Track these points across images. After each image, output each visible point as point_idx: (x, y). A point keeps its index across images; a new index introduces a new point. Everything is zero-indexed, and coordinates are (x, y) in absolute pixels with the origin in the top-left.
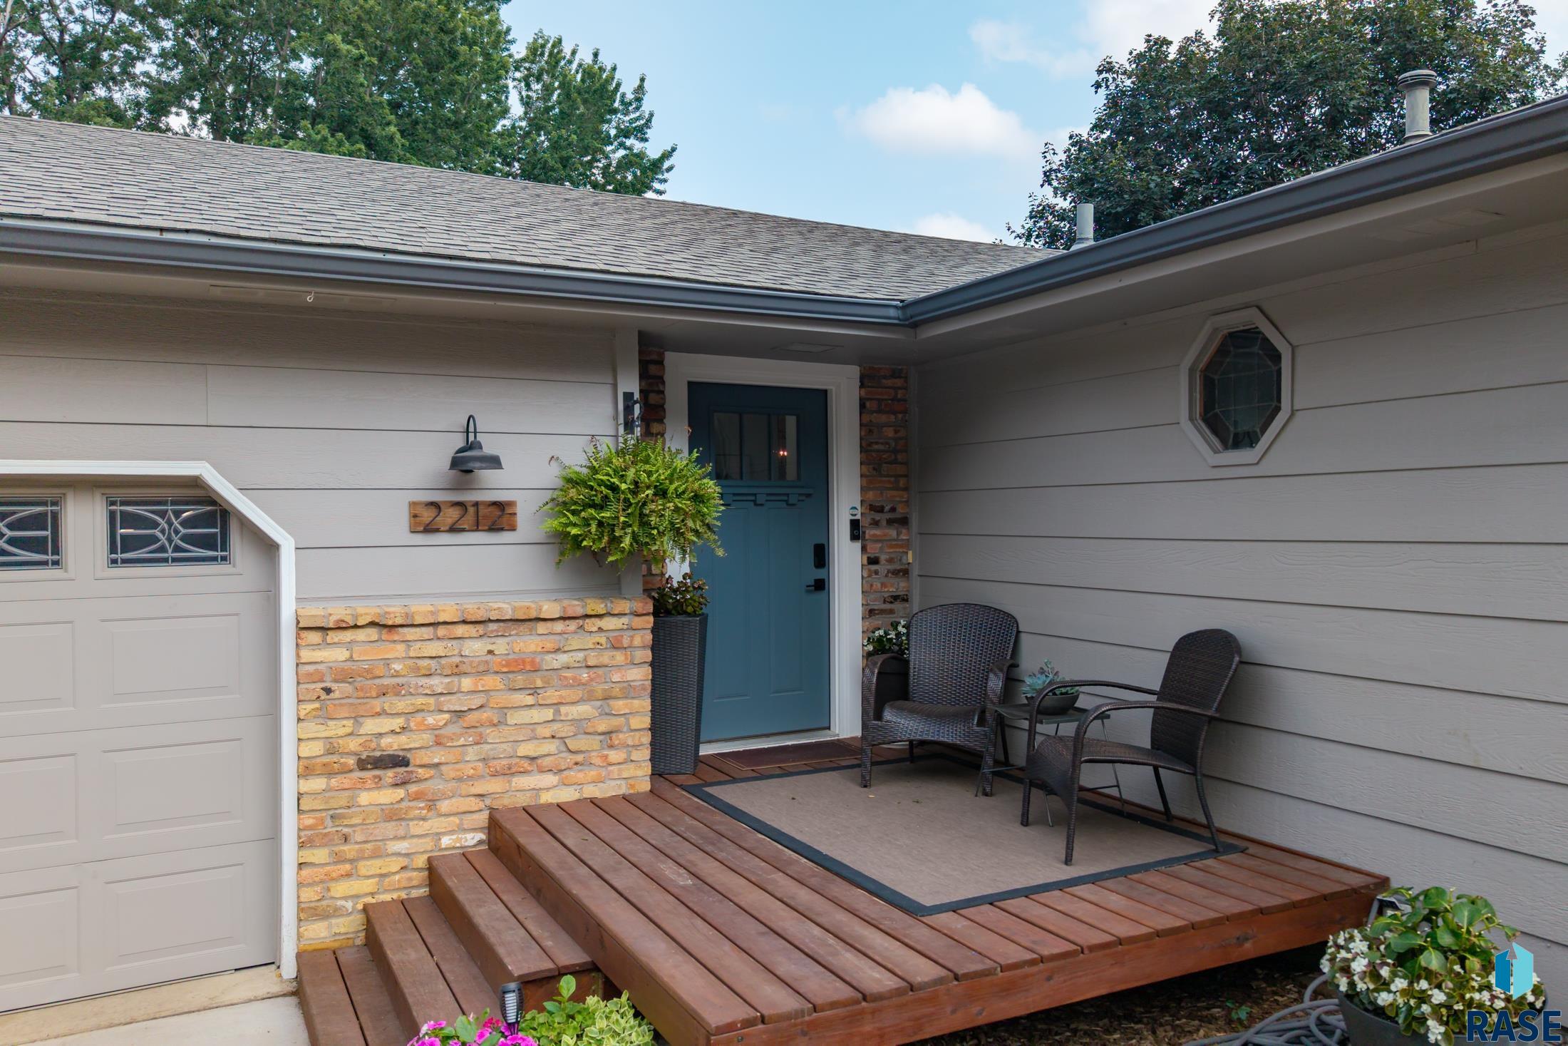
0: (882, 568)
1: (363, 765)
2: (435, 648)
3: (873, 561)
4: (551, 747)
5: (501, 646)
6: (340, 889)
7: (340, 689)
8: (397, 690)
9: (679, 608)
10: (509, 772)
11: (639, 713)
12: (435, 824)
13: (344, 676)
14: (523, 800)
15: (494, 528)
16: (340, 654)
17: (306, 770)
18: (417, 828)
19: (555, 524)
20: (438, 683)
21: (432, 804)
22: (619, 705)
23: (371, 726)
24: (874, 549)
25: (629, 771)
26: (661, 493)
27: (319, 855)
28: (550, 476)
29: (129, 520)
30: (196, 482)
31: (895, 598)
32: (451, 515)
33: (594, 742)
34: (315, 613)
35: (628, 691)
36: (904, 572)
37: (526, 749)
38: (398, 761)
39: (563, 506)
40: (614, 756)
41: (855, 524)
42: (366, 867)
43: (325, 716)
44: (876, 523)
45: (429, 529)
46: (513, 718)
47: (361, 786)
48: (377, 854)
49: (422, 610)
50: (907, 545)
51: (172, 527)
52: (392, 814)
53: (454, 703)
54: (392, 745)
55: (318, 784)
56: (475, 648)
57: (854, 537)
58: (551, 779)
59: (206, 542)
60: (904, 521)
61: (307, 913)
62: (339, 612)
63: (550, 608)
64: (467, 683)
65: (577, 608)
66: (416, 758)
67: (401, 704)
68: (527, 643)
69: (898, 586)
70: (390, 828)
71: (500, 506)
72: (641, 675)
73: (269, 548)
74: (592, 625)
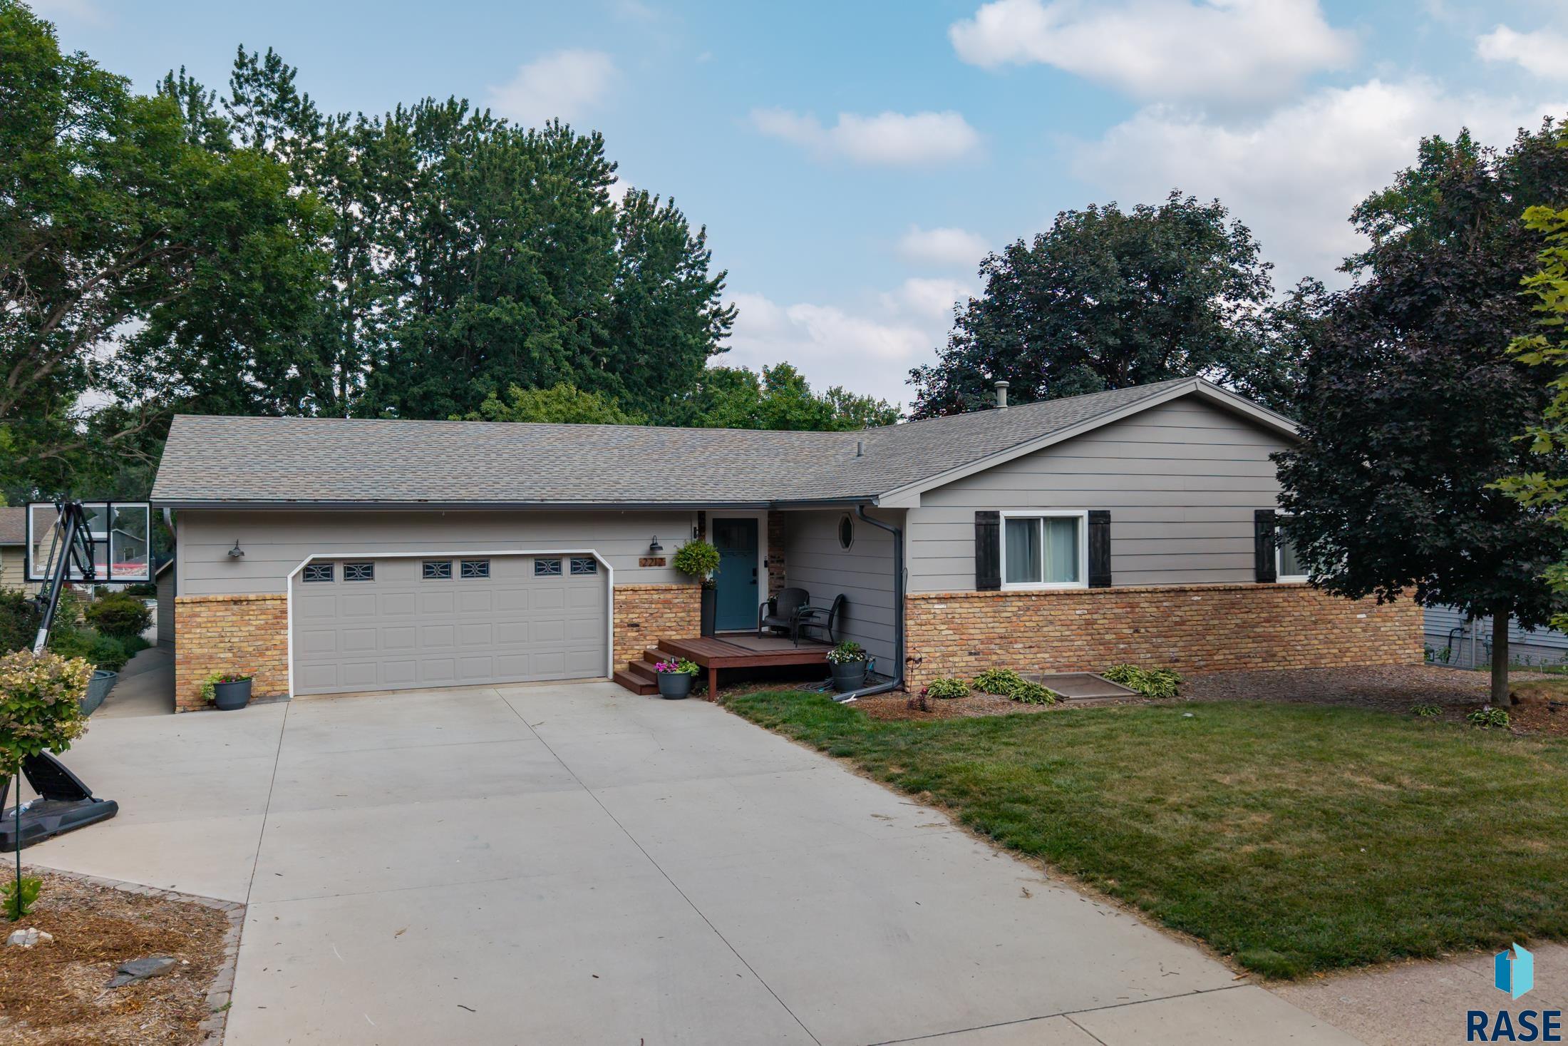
0: (775, 576)
1: (629, 626)
2: (646, 597)
3: (771, 574)
4: (674, 624)
5: (662, 596)
6: (623, 657)
7: (624, 606)
8: (636, 607)
9: (709, 588)
10: (664, 630)
11: (697, 616)
12: (645, 642)
13: (625, 603)
14: (667, 638)
15: (660, 565)
16: (624, 597)
17: (615, 626)
18: (642, 643)
19: (676, 564)
20: (646, 606)
21: (645, 637)
22: (692, 614)
23: (631, 616)
24: (772, 570)
25: (695, 632)
26: (703, 556)
27: (618, 648)
28: (674, 551)
29: (576, 564)
30: (590, 554)
31: (779, 587)
32: (650, 561)
33: (686, 624)
34: (617, 586)
35: (695, 610)
36: (783, 578)
37: (668, 624)
38: (637, 625)
39: (677, 559)
40: (691, 628)
41: (766, 562)
42: (630, 652)
43: (620, 613)
44: (772, 562)
45: (644, 566)
46: (665, 616)
47: (628, 631)
48: (632, 649)
49: (643, 586)
50: (783, 569)
51: (584, 565)
52: (635, 639)
53: (650, 611)
54: (635, 621)
55: (618, 630)
56: (656, 597)
57: (766, 566)
58: (674, 633)
59: (591, 569)
60: (782, 561)
61: (615, 662)
62: (624, 587)
63: (674, 587)
64: (653, 606)
65: (681, 587)
66: (642, 625)
67: (638, 611)
68: (669, 596)
69: (781, 582)
70: (635, 642)
71: (662, 559)
72: (698, 606)
73: (606, 570)
74: (685, 591)
